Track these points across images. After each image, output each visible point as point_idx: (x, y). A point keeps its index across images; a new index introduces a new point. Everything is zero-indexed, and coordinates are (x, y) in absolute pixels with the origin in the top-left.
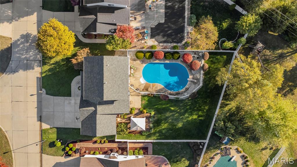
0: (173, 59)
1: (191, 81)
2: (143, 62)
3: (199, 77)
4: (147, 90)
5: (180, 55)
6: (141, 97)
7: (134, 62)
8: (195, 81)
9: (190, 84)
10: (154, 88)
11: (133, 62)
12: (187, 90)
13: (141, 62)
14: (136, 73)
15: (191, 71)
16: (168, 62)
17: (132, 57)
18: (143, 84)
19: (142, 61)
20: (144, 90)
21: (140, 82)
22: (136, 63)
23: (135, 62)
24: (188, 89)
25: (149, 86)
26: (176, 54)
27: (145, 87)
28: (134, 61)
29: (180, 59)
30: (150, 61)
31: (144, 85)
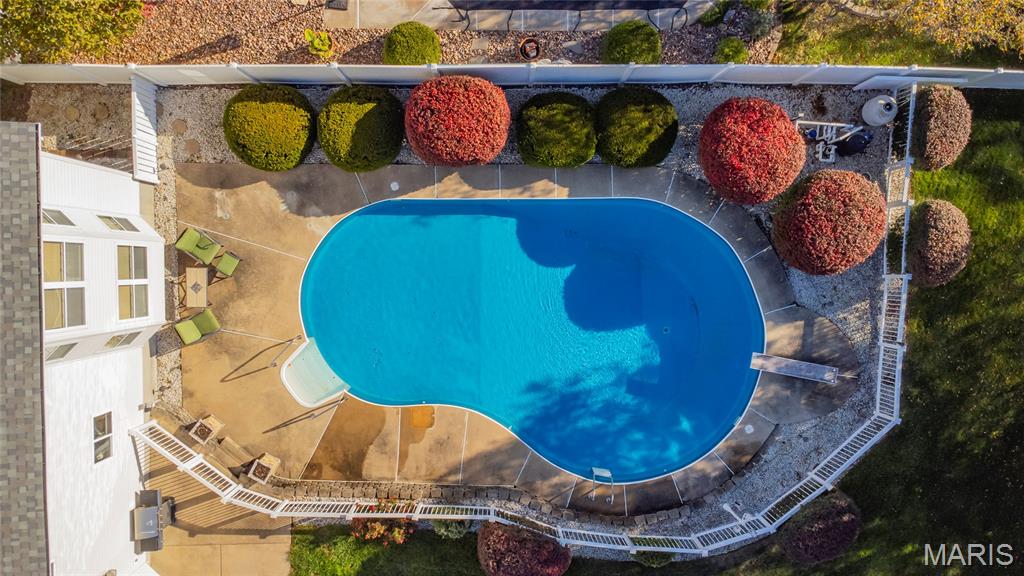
0: (610, 158)
1: (788, 381)
2: (307, 197)
3: (859, 338)
4: (351, 469)
5: (673, 115)
6: (284, 542)
7: (218, 194)
8: (829, 376)
9: (774, 407)
10: (419, 450)
11: (212, 199)
12: (748, 465)
13: (293, 196)
14: (241, 308)
15: (780, 280)
16: (560, 193)
17: (193, 146)
18: (310, 414)
19: (298, 187)
20: (327, 470)
21: (279, 397)
22: (238, 205)
23: (231, 202)
24: (756, 457)
25: (375, 433)
26: (635, 113)
27: (328, 442)
28: (223, 185)
29: (672, 160)
30: (379, 189)
31: (322, 424)
